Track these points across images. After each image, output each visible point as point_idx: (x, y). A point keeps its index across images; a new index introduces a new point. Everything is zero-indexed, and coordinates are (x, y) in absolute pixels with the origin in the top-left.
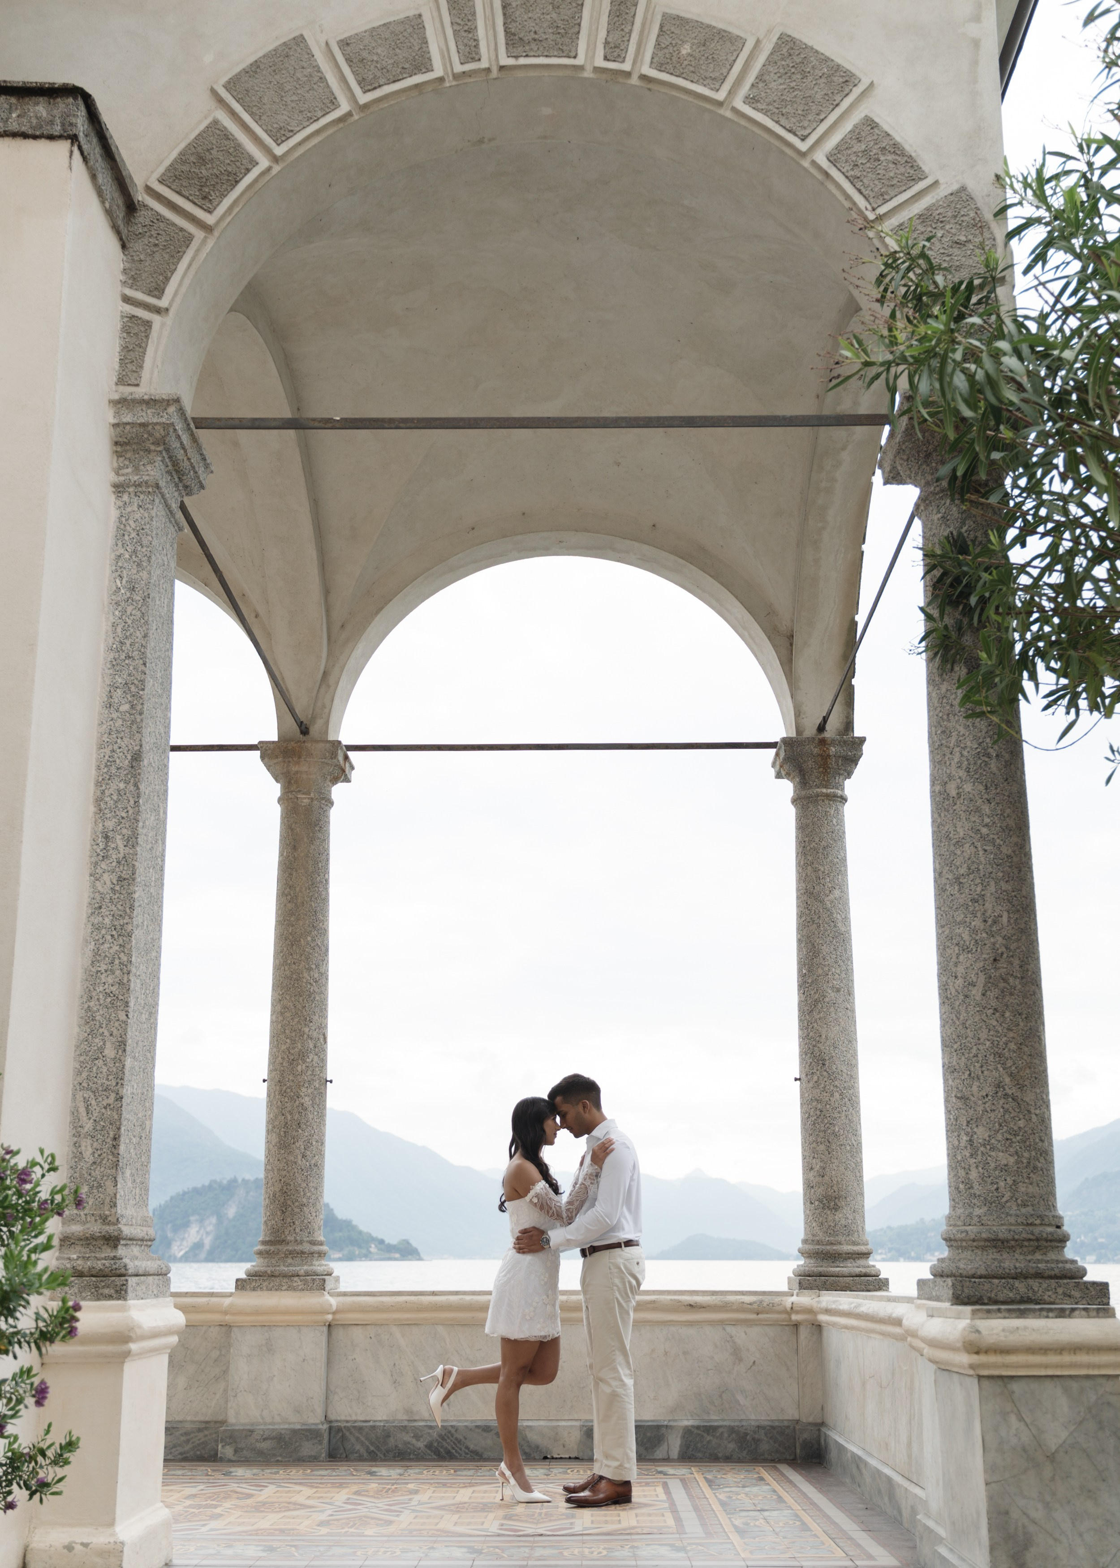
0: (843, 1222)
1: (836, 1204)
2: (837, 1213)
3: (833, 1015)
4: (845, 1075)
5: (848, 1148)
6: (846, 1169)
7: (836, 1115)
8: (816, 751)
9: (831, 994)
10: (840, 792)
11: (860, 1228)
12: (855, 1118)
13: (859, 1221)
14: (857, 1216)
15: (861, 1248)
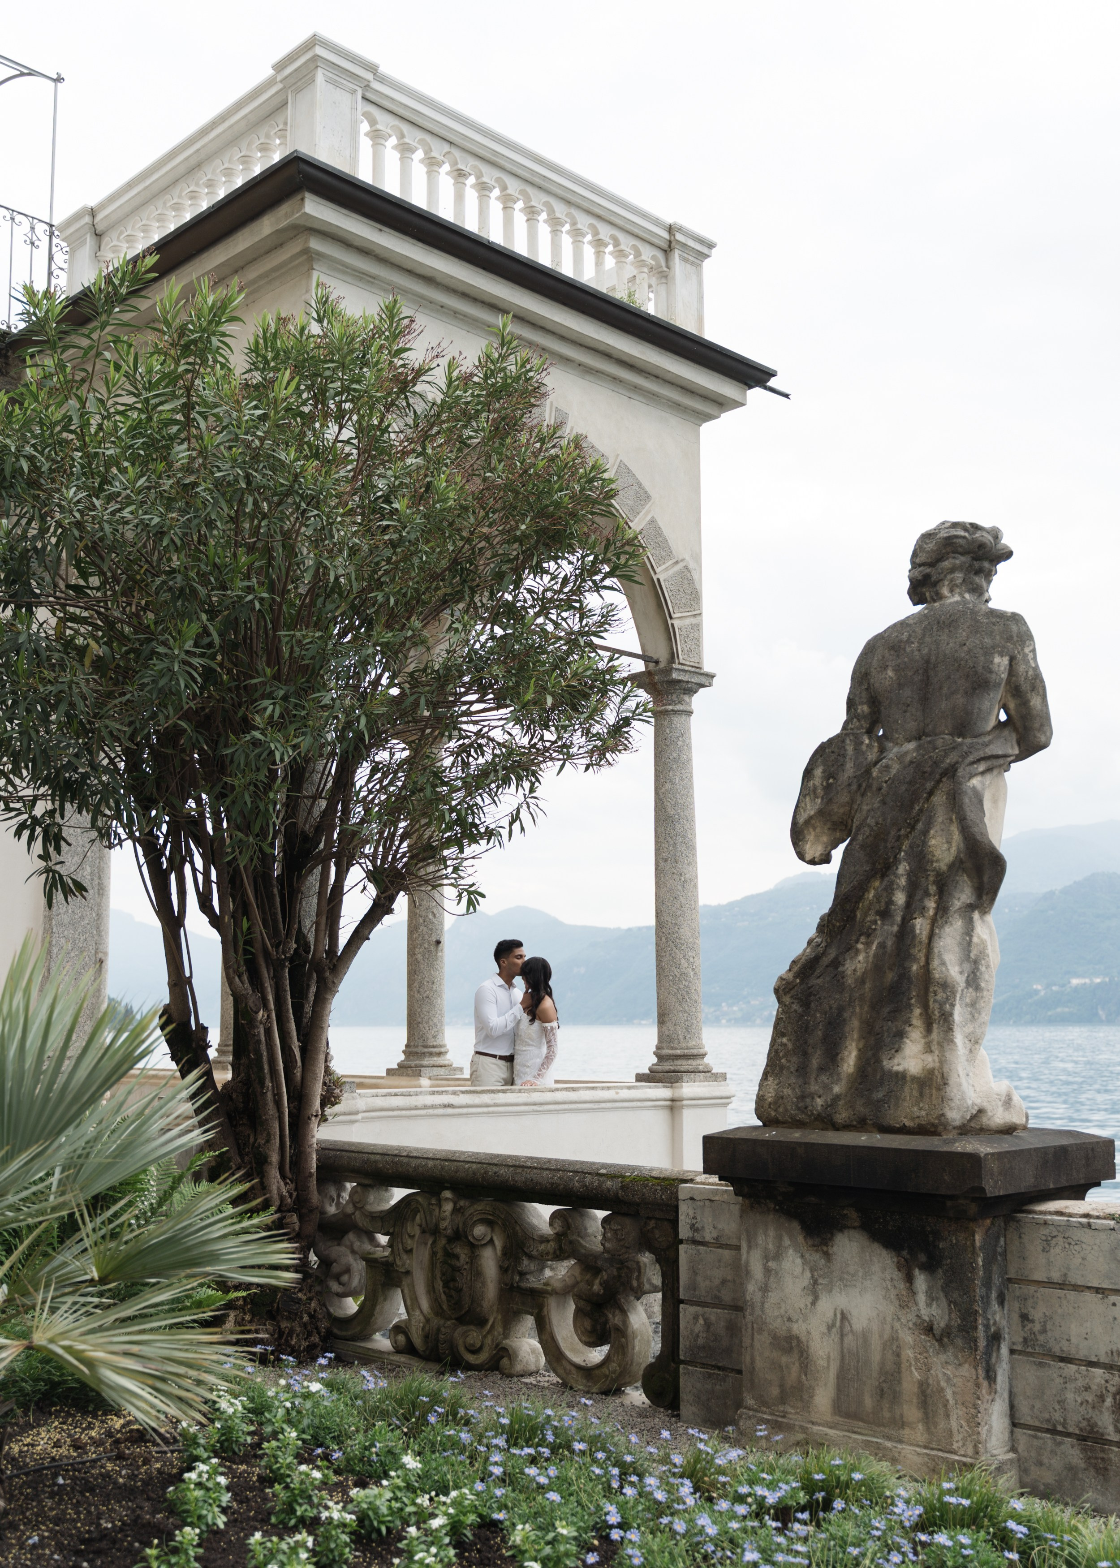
1: (664, 1020)
2: (664, 1026)
3: (664, 880)
8: (647, 680)
9: (662, 864)
10: (670, 707)
11: (681, 1037)
12: (680, 955)
13: (681, 1032)
14: (678, 1028)
15: (678, 1052)
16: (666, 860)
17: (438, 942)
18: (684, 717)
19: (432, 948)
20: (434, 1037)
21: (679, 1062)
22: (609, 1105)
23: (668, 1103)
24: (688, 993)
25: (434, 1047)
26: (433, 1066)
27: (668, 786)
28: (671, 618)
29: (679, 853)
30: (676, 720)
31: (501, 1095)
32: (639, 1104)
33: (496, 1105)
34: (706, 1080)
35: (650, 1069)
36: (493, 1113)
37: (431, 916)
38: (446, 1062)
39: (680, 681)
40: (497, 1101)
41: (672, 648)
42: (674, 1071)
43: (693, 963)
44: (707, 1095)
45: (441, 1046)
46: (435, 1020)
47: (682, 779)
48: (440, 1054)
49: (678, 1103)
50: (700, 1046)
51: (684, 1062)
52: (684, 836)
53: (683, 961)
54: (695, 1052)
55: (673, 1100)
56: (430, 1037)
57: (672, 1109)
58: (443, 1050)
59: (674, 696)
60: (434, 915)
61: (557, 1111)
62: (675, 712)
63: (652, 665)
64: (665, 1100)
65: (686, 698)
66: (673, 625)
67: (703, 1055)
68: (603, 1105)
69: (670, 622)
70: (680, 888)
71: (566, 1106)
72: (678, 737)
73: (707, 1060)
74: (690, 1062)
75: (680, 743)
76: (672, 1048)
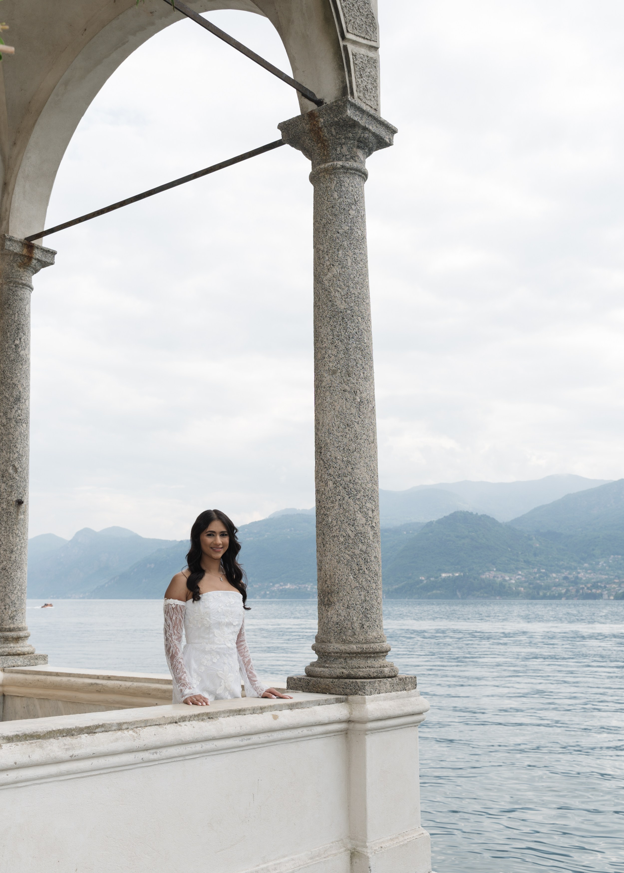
0: (335, 619)
1: (329, 600)
2: (329, 609)
3: (328, 399)
4: (339, 462)
5: (342, 539)
6: (338, 562)
7: (330, 505)
8: (307, 127)
9: (327, 378)
10: (340, 163)
11: (357, 625)
12: (353, 506)
13: (356, 618)
14: (352, 612)
15: (354, 647)
16: (334, 372)
17: (20, 502)
18: (358, 179)
19: (12, 509)
20: (12, 618)
21: (354, 662)
22: (263, 737)
23: (343, 726)
24: (366, 561)
25: (10, 630)
26: (9, 654)
27: (336, 270)
28: (344, 38)
29: (352, 363)
30: (347, 180)
31: (84, 738)
32: (305, 731)
33: (73, 759)
34: (393, 689)
35: (307, 671)
36: (68, 773)
37: (11, 471)
38: (26, 650)
39: (355, 124)
40: (77, 752)
41: (344, 81)
42: (349, 677)
43: (372, 519)
44: (398, 712)
45: (20, 629)
46: (13, 597)
47: (355, 261)
48: (18, 639)
49: (358, 726)
50: (380, 639)
51: (362, 662)
52: (359, 340)
53: (359, 516)
54: (376, 647)
55: (349, 721)
56: (6, 617)
57: (346, 732)
58: (22, 634)
59: (345, 149)
60: (16, 470)
61: (183, 757)
62: (346, 170)
63: (312, 106)
64: (340, 722)
65: (360, 153)
66: (345, 47)
67: (384, 653)
68: (255, 739)
69: (342, 44)
70: (354, 411)
71: (197, 747)
72: (350, 205)
73: (389, 659)
74: (370, 662)
75: (352, 212)
76: (344, 642)
